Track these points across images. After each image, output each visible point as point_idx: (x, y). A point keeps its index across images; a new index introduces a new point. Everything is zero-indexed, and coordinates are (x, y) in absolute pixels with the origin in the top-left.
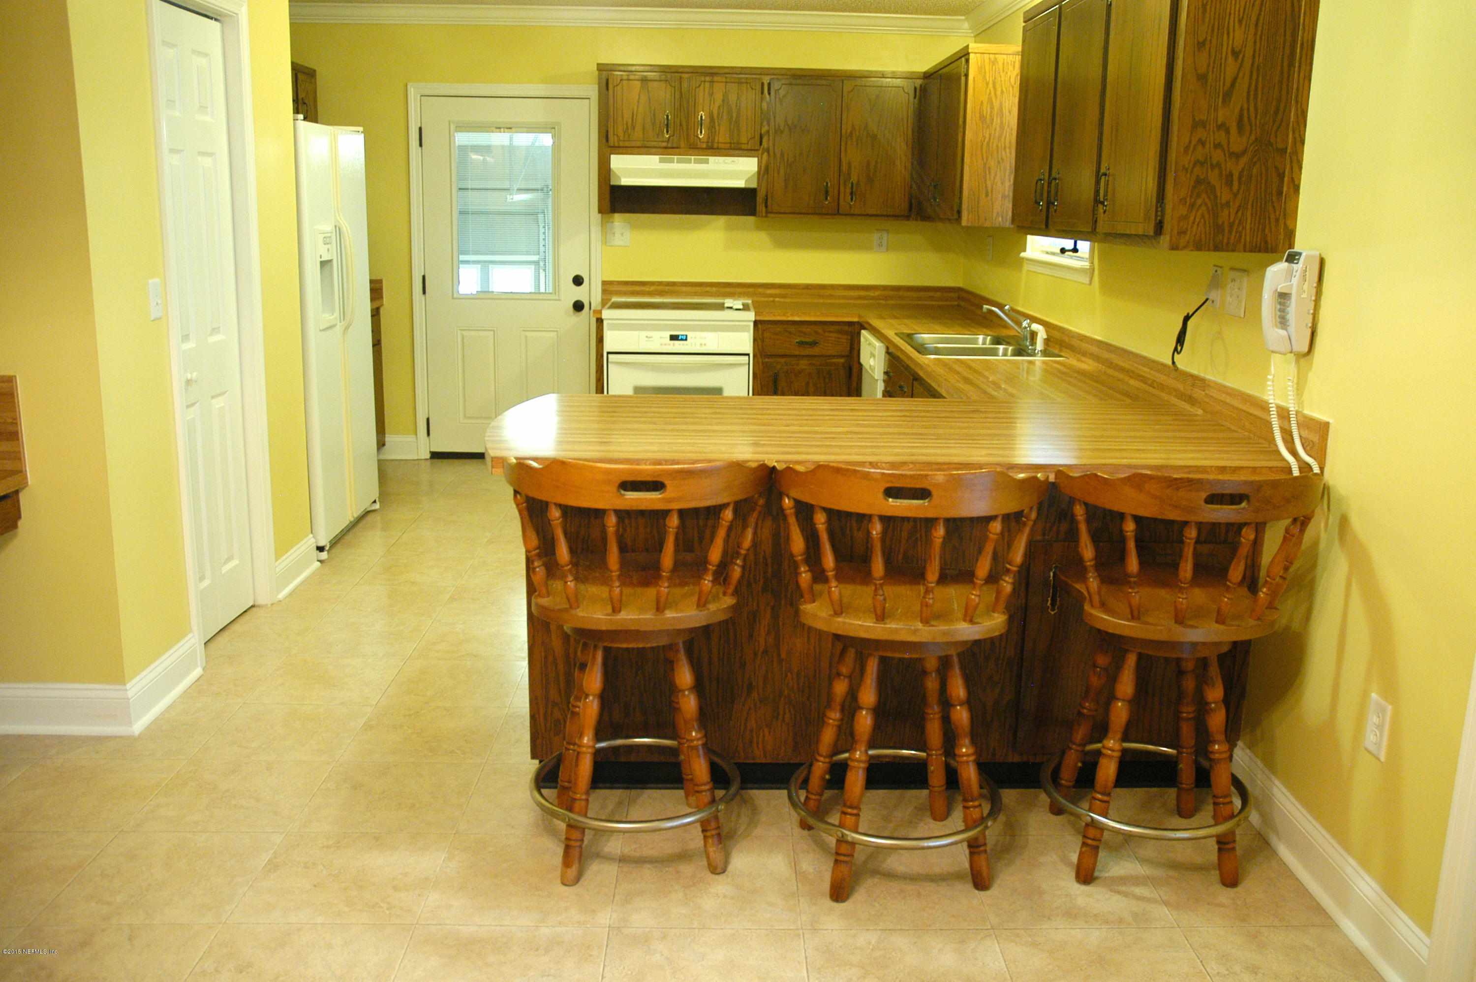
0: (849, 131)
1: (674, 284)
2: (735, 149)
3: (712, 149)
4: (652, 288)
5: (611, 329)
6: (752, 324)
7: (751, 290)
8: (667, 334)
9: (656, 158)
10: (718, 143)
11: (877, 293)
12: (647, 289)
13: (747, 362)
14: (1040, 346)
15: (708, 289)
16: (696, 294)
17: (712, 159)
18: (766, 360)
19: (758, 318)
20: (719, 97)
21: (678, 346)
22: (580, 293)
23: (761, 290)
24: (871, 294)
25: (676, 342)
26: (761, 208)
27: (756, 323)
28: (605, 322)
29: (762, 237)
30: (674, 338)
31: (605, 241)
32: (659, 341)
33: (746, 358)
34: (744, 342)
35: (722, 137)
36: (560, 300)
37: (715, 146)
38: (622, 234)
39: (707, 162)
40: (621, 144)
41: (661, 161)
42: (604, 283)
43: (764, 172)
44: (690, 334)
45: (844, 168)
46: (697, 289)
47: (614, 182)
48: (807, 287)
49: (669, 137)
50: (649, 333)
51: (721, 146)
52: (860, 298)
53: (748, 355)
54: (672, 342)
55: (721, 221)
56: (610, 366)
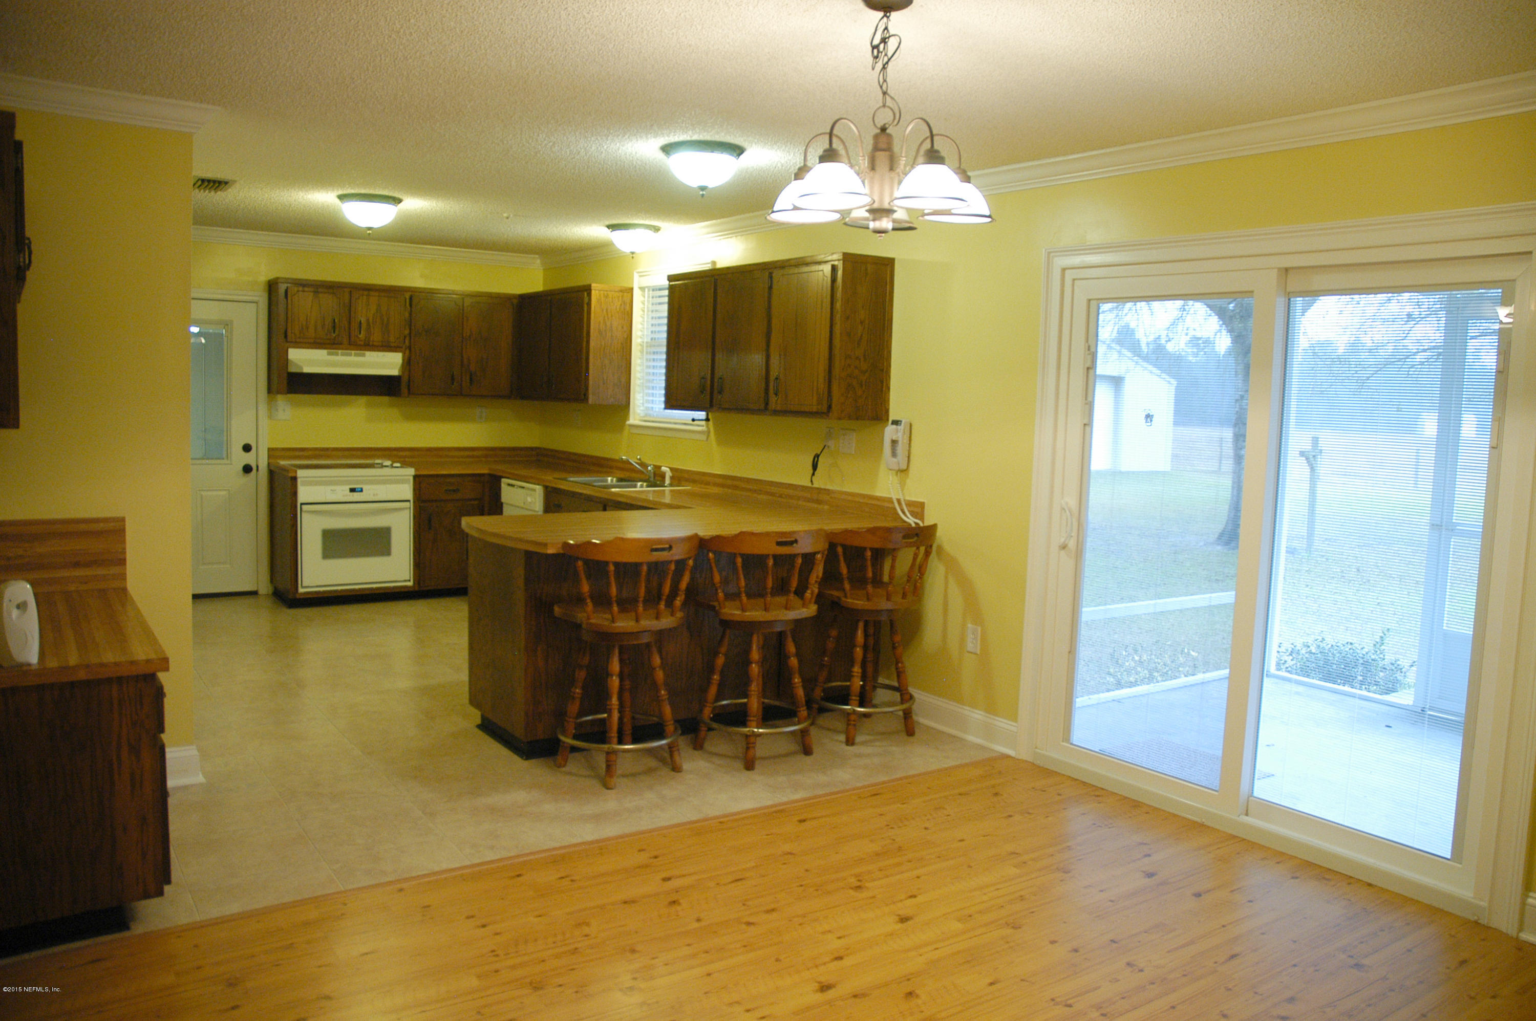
0: (468, 334)
1: (327, 449)
2: (386, 347)
3: (369, 346)
4: (310, 453)
5: (305, 484)
6: (411, 478)
7: (387, 453)
8: (348, 487)
9: (325, 352)
10: (373, 341)
11: (480, 453)
12: (305, 453)
13: (408, 506)
14: (667, 481)
15: (354, 453)
16: (347, 457)
17: (368, 353)
18: (422, 505)
19: (418, 473)
20: (373, 308)
21: (356, 496)
22: (249, 458)
23: (395, 453)
24: (475, 453)
25: (355, 494)
26: (404, 390)
27: (415, 477)
28: (299, 481)
29: (394, 412)
30: (353, 490)
31: (270, 417)
32: (342, 492)
33: (408, 504)
34: (406, 491)
35: (377, 337)
36: (231, 464)
37: (371, 343)
38: (284, 410)
39: (364, 355)
40: (298, 340)
41: (329, 354)
42: (270, 450)
43: (407, 364)
44: (365, 487)
45: (465, 360)
46: (346, 453)
47: (292, 369)
48: (429, 450)
49: (335, 337)
50: (333, 487)
51: (375, 343)
52: (468, 457)
53: (409, 501)
54: (352, 494)
55: (363, 400)
56: (303, 514)
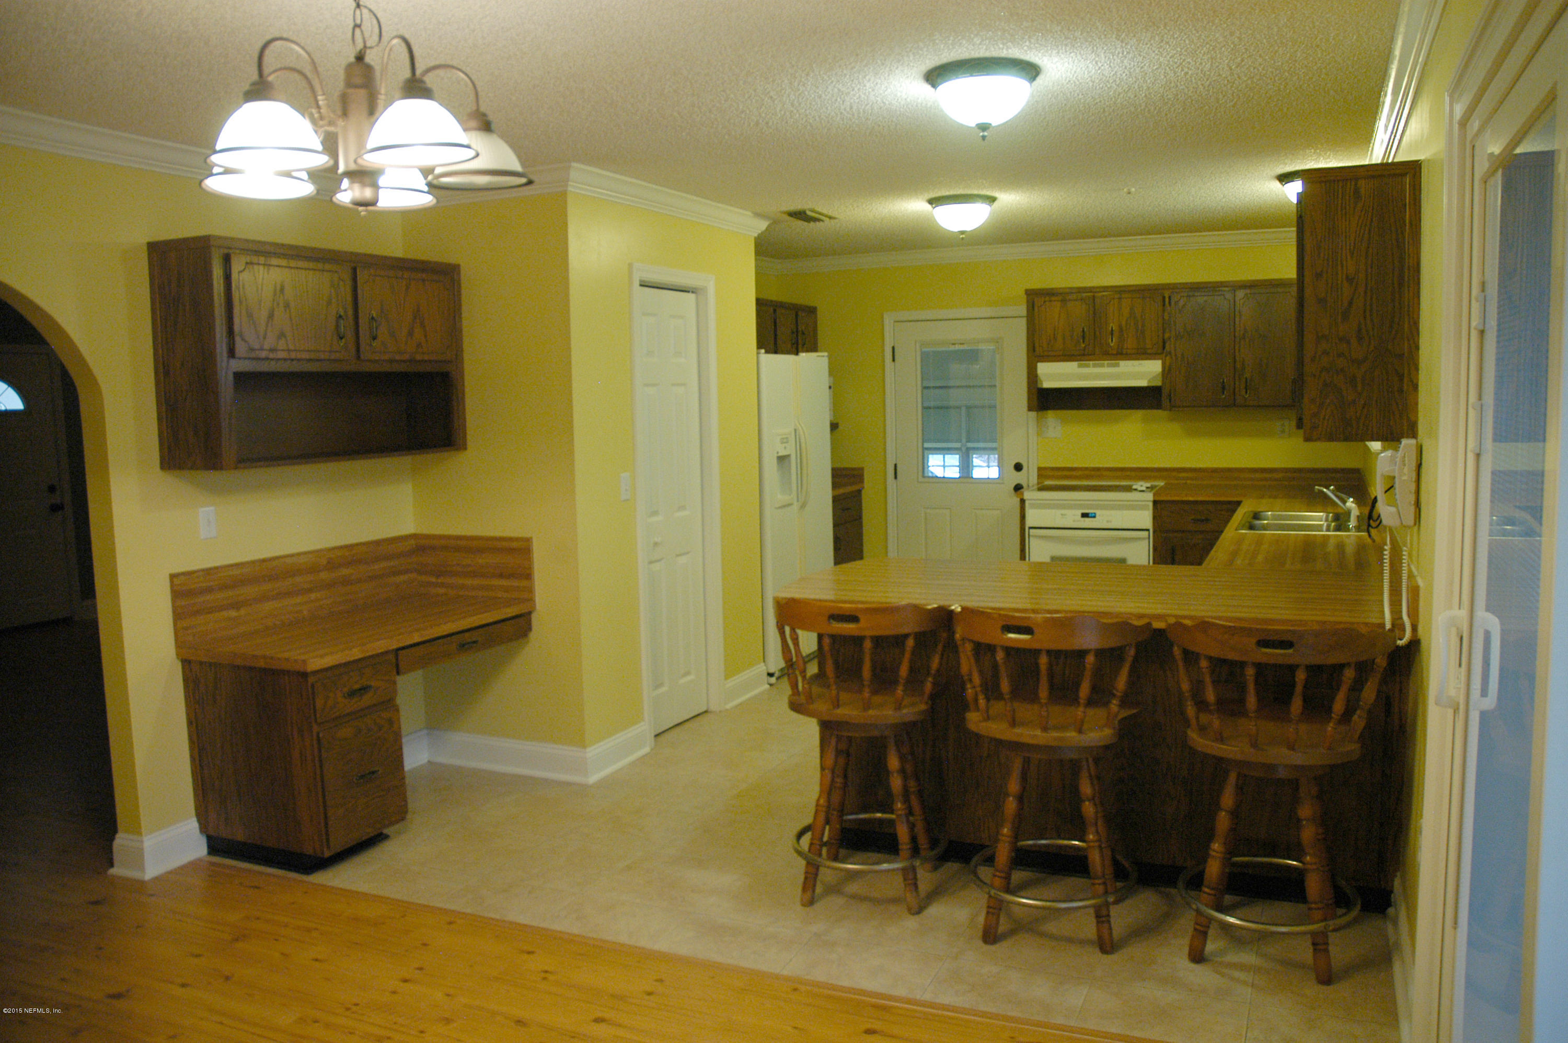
0: (1242, 333)
1: (1098, 469)
2: (1142, 354)
3: (1121, 354)
4: (1080, 473)
5: (1033, 506)
6: (1151, 505)
7: (1165, 473)
8: (1079, 512)
9: (1075, 364)
10: (1127, 349)
11: (1281, 475)
12: (1074, 473)
13: (1147, 536)
14: (1353, 522)
15: (1128, 473)
16: (1117, 478)
17: (1122, 363)
18: (1165, 535)
19: (1157, 499)
20: (1126, 312)
21: (1088, 522)
22: (1020, 478)
23: (1174, 474)
24: (1275, 475)
25: (1087, 519)
26: (1165, 402)
27: (1155, 503)
28: (1027, 503)
29: (1175, 427)
30: (1085, 515)
31: (1040, 433)
32: (1072, 517)
33: (1146, 533)
34: (1145, 518)
35: (1130, 343)
36: (1003, 483)
37: (1124, 351)
38: (1055, 427)
39: (1118, 365)
40: (1046, 353)
41: (1079, 366)
42: (1039, 469)
43: (1166, 372)
44: (1098, 512)
45: (1238, 366)
46: (1119, 473)
47: (1039, 386)
48: (1215, 471)
49: (1085, 347)
50: (1063, 512)
51: (1129, 351)
52: (1265, 479)
53: (1148, 530)
54: (1083, 519)
55: (1139, 414)
56: (1031, 539)
